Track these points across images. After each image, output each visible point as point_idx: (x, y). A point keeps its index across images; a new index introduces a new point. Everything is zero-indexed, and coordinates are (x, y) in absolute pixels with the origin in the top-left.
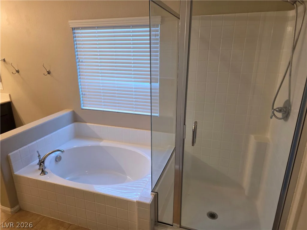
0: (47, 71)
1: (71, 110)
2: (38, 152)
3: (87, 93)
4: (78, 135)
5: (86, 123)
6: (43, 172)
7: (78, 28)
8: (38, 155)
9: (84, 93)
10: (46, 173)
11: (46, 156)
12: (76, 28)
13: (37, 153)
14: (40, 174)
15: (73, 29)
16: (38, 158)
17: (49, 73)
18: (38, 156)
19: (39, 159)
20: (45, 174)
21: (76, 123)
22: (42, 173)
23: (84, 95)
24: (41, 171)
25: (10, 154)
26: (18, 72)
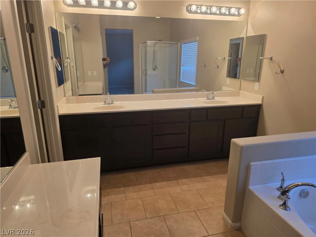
2: (282, 174)
6: (285, 206)
8: (282, 178)
10: (288, 209)
11: (293, 186)
13: (282, 176)
14: (280, 206)
16: (281, 181)
18: (282, 180)
19: (282, 184)
20: (286, 209)
22: (282, 205)
24: (282, 202)
25: (252, 163)
26: (282, 72)
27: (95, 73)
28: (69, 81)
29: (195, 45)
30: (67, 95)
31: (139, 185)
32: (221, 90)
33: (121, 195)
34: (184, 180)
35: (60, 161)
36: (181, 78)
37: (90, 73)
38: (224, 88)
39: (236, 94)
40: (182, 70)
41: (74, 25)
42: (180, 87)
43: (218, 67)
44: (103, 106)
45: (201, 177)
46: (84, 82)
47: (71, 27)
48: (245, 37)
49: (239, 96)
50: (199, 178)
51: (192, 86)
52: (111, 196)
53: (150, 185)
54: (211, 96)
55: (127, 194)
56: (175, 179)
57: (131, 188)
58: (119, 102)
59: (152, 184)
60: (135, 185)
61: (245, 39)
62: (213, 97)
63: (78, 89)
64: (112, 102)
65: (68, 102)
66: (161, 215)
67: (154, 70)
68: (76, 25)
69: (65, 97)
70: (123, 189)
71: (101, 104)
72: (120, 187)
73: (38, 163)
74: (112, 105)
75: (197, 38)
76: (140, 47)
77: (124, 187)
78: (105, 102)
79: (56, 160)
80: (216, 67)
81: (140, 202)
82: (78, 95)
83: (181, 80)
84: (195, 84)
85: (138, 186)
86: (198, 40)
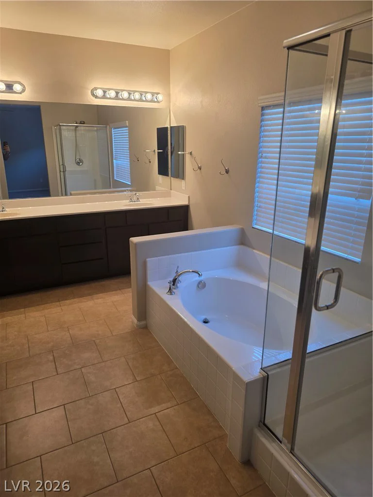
0: (226, 169)
1: (241, 227)
2: (178, 267)
3: (263, 205)
4: (241, 264)
5: (254, 249)
6: (170, 290)
7: (268, 107)
8: (176, 271)
9: (259, 204)
10: (173, 294)
12: (267, 107)
14: (166, 293)
15: (263, 108)
17: (227, 172)
18: (176, 273)
20: (171, 294)
21: (242, 247)
22: (168, 292)
23: (259, 207)
25: (148, 259)
26: (200, 168)
29: (125, 131)
31: (44, 304)
32: (155, 190)
33: (20, 316)
34: (101, 295)
36: (115, 175)
38: (158, 188)
39: (167, 195)
40: (115, 165)
42: (114, 188)
43: (150, 162)
45: (122, 290)
48: (169, 127)
49: (170, 197)
50: (118, 291)
51: (127, 185)
52: (7, 318)
54: (135, 198)
55: (27, 314)
56: (89, 295)
57: (32, 308)
59: (60, 302)
60: (38, 305)
61: (169, 129)
62: (138, 199)
64: (3, 208)
66: (65, 326)
67: (78, 163)
70: (22, 310)
72: (19, 309)
75: (126, 123)
76: (53, 130)
77: (25, 308)
80: (148, 162)
81: (43, 319)
83: (115, 179)
84: (130, 184)
85: (43, 306)
86: (127, 125)
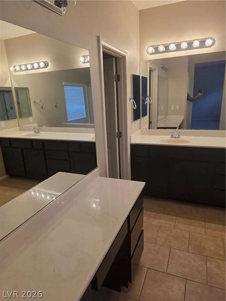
27: (178, 107)
28: (146, 116)
30: (142, 128)
31: (191, 219)
33: (171, 222)
35: (128, 180)
37: (172, 108)
41: (161, 66)
44: (170, 139)
46: (167, 115)
47: (157, 69)
52: (162, 221)
53: (203, 223)
55: (177, 223)
57: (182, 219)
58: (185, 137)
59: (206, 223)
60: (188, 218)
63: (158, 122)
64: (179, 136)
65: (142, 133)
66: (204, 254)
68: (163, 66)
69: (140, 129)
70: (175, 217)
71: (168, 137)
72: (172, 215)
73: (106, 177)
74: (179, 139)
77: (177, 217)
78: (172, 136)
79: (125, 178)
81: (187, 235)
82: (156, 127)
85: (191, 221)
